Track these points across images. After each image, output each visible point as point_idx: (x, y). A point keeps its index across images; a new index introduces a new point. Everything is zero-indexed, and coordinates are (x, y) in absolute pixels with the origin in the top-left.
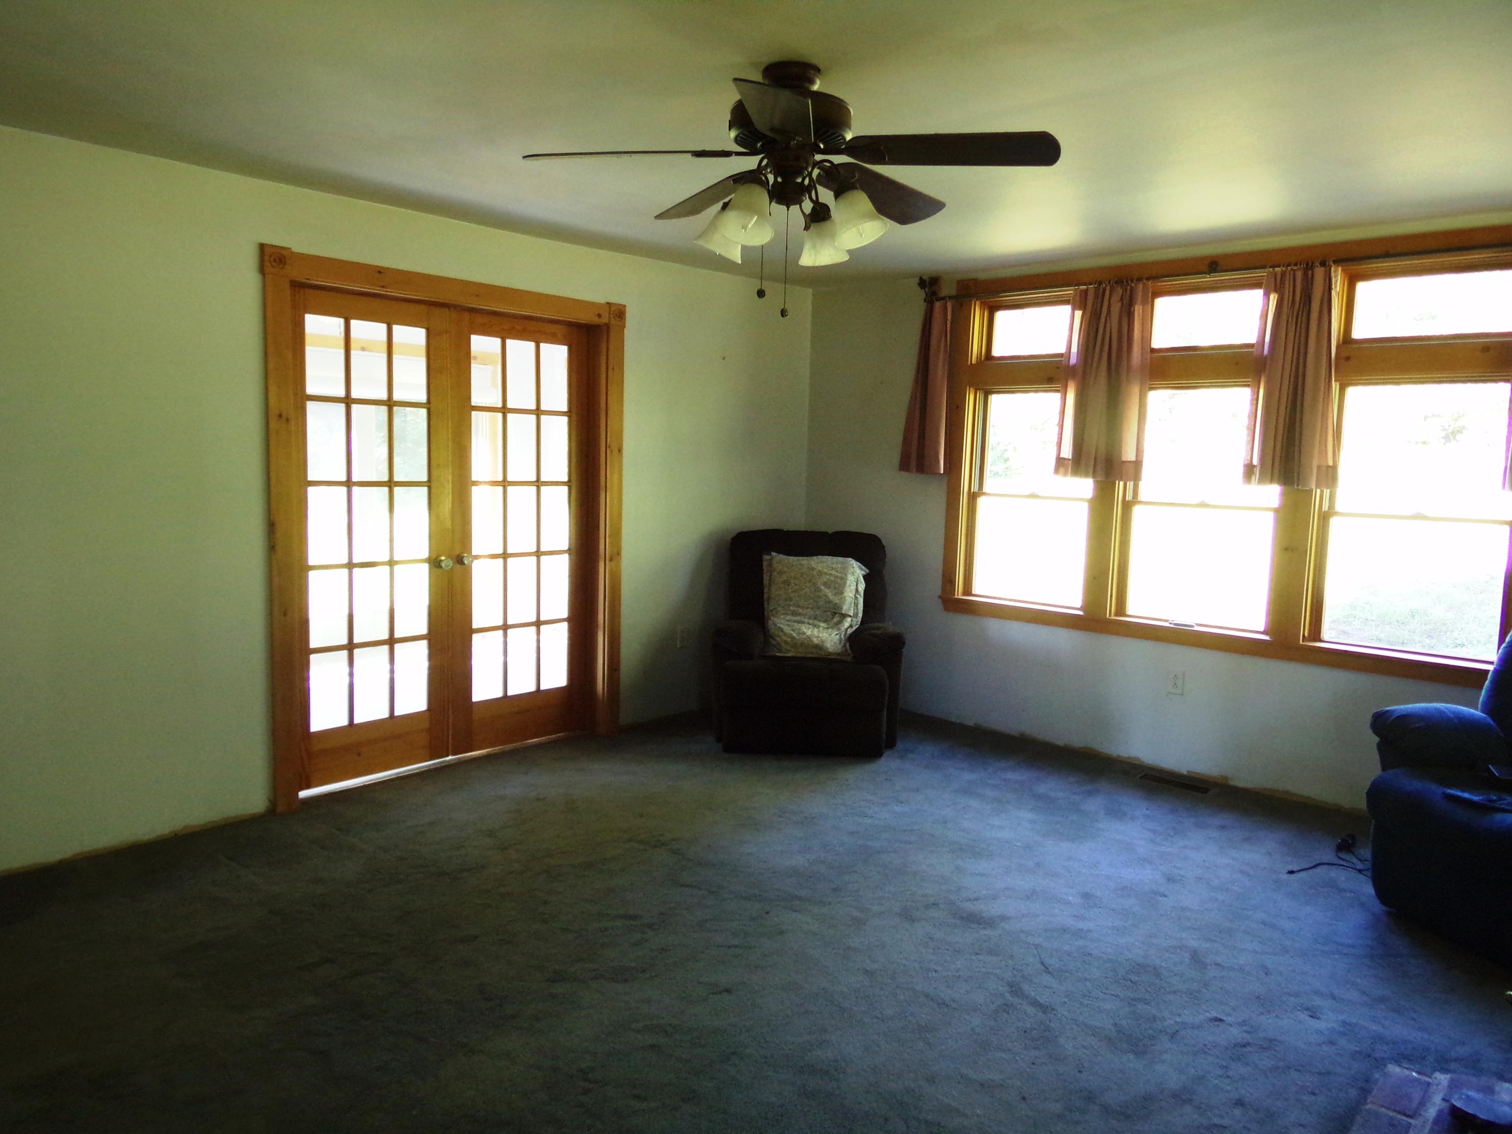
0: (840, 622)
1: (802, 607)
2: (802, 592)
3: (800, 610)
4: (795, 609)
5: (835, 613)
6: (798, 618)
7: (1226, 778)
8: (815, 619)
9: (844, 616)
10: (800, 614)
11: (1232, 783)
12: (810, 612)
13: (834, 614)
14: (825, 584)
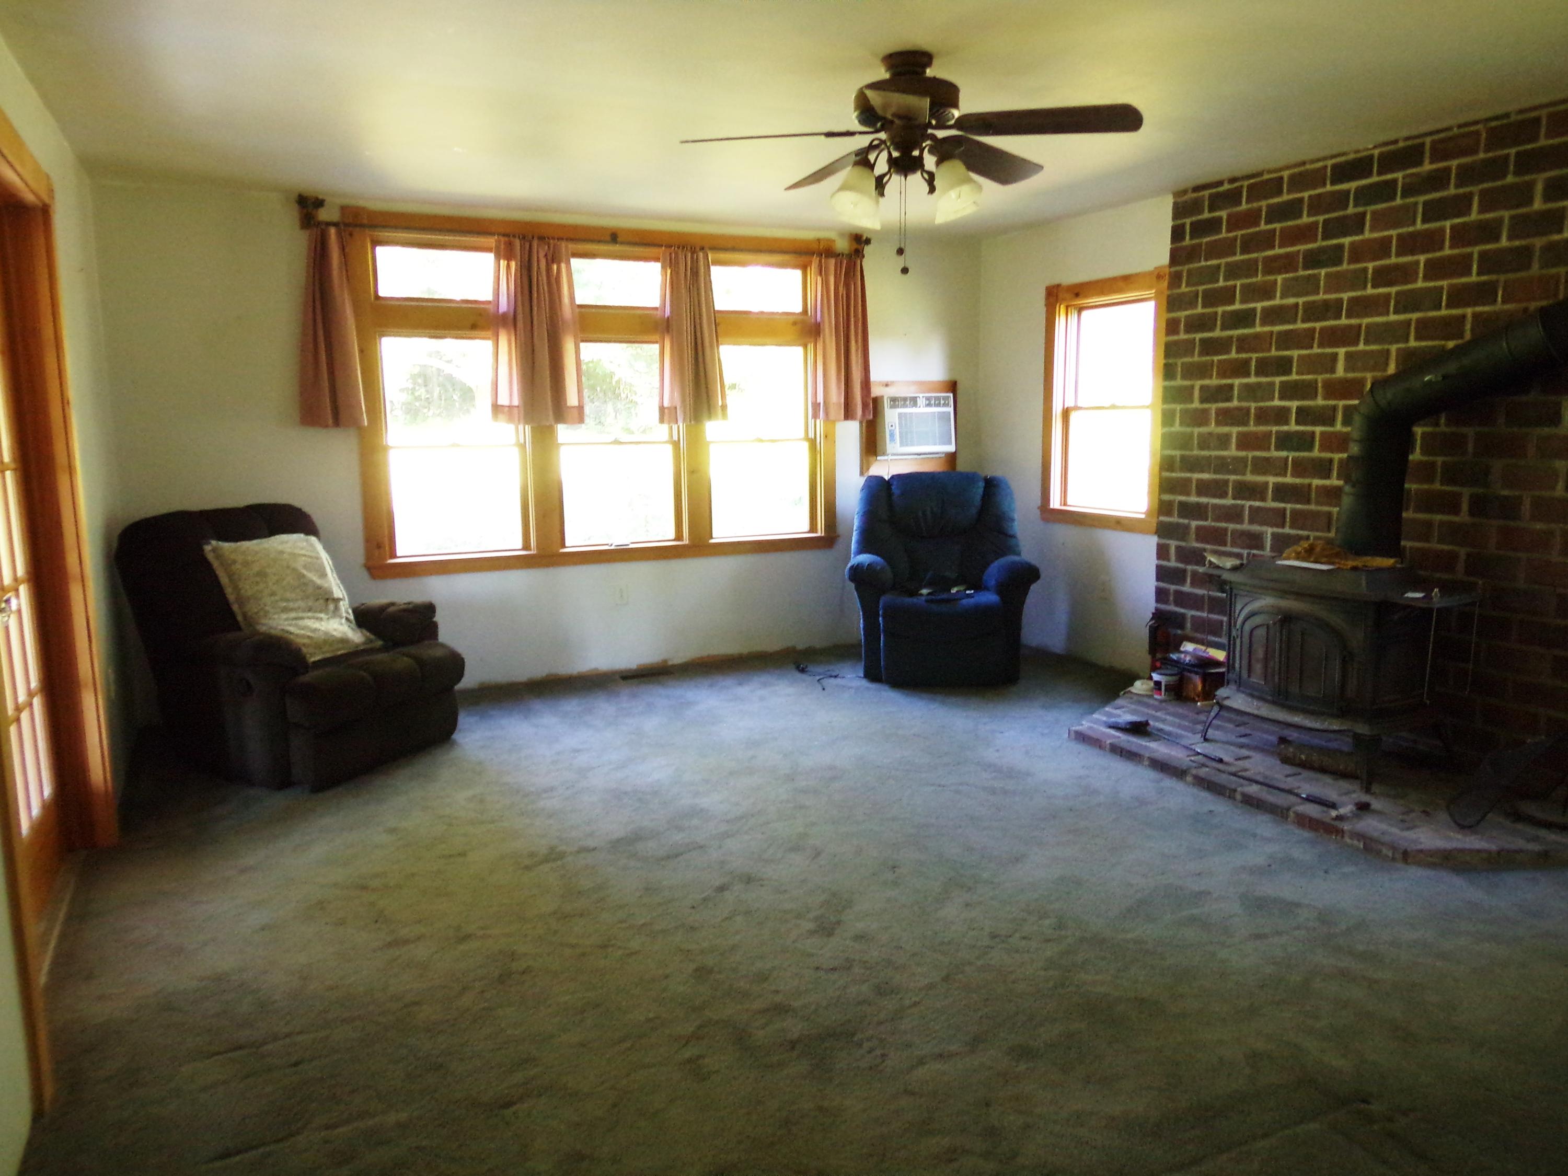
0: (337, 608)
1: (292, 600)
2: (285, 583)
3: (291, 605)
4: (285, 604)
5: (327, 599)
6: (293, 615)
7: (665, 661)
8: (309, 611)
9: (337, 601)
10: (292, 610)
11: (670, 663)
12: (301, 604)
13: (327, 601)
14: (305, 567)
